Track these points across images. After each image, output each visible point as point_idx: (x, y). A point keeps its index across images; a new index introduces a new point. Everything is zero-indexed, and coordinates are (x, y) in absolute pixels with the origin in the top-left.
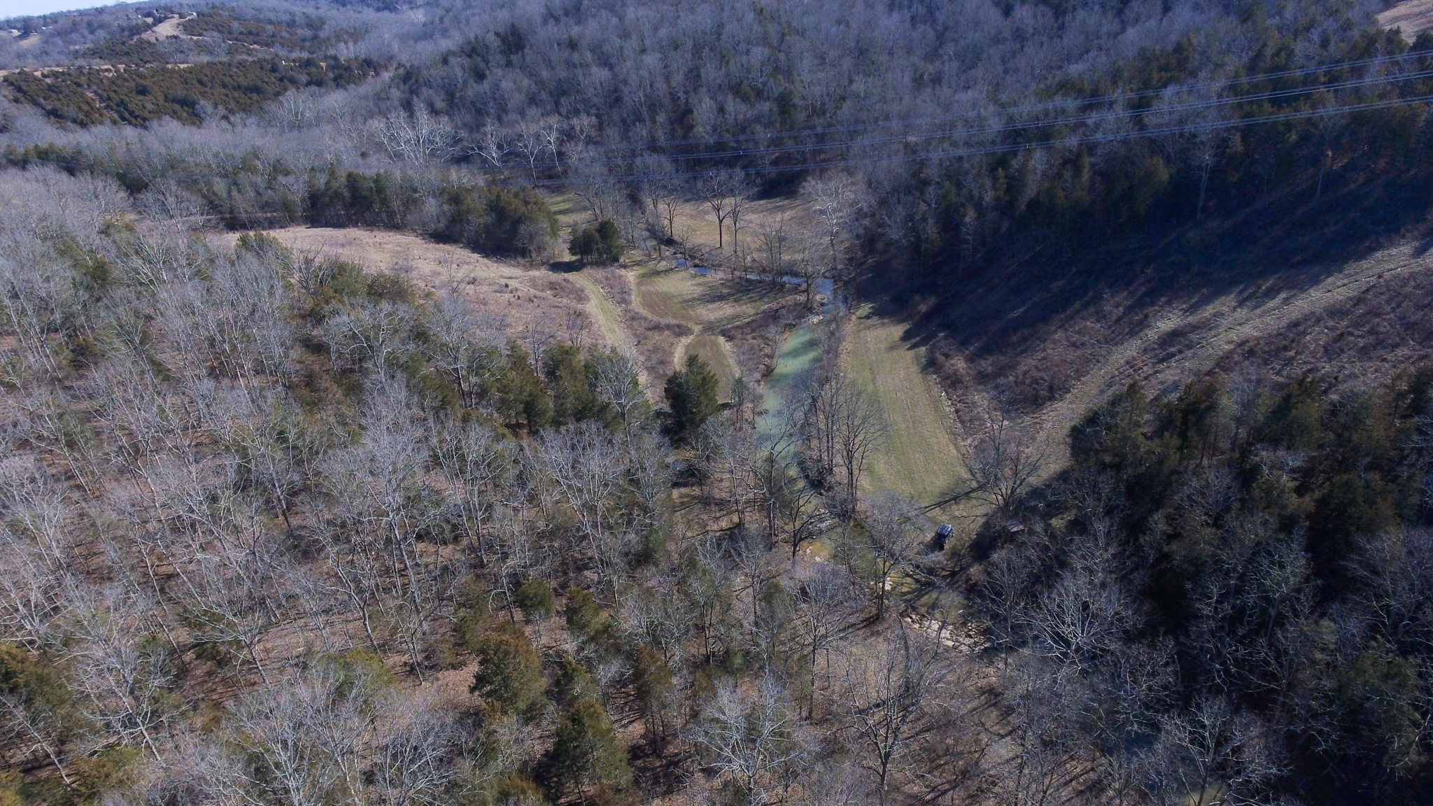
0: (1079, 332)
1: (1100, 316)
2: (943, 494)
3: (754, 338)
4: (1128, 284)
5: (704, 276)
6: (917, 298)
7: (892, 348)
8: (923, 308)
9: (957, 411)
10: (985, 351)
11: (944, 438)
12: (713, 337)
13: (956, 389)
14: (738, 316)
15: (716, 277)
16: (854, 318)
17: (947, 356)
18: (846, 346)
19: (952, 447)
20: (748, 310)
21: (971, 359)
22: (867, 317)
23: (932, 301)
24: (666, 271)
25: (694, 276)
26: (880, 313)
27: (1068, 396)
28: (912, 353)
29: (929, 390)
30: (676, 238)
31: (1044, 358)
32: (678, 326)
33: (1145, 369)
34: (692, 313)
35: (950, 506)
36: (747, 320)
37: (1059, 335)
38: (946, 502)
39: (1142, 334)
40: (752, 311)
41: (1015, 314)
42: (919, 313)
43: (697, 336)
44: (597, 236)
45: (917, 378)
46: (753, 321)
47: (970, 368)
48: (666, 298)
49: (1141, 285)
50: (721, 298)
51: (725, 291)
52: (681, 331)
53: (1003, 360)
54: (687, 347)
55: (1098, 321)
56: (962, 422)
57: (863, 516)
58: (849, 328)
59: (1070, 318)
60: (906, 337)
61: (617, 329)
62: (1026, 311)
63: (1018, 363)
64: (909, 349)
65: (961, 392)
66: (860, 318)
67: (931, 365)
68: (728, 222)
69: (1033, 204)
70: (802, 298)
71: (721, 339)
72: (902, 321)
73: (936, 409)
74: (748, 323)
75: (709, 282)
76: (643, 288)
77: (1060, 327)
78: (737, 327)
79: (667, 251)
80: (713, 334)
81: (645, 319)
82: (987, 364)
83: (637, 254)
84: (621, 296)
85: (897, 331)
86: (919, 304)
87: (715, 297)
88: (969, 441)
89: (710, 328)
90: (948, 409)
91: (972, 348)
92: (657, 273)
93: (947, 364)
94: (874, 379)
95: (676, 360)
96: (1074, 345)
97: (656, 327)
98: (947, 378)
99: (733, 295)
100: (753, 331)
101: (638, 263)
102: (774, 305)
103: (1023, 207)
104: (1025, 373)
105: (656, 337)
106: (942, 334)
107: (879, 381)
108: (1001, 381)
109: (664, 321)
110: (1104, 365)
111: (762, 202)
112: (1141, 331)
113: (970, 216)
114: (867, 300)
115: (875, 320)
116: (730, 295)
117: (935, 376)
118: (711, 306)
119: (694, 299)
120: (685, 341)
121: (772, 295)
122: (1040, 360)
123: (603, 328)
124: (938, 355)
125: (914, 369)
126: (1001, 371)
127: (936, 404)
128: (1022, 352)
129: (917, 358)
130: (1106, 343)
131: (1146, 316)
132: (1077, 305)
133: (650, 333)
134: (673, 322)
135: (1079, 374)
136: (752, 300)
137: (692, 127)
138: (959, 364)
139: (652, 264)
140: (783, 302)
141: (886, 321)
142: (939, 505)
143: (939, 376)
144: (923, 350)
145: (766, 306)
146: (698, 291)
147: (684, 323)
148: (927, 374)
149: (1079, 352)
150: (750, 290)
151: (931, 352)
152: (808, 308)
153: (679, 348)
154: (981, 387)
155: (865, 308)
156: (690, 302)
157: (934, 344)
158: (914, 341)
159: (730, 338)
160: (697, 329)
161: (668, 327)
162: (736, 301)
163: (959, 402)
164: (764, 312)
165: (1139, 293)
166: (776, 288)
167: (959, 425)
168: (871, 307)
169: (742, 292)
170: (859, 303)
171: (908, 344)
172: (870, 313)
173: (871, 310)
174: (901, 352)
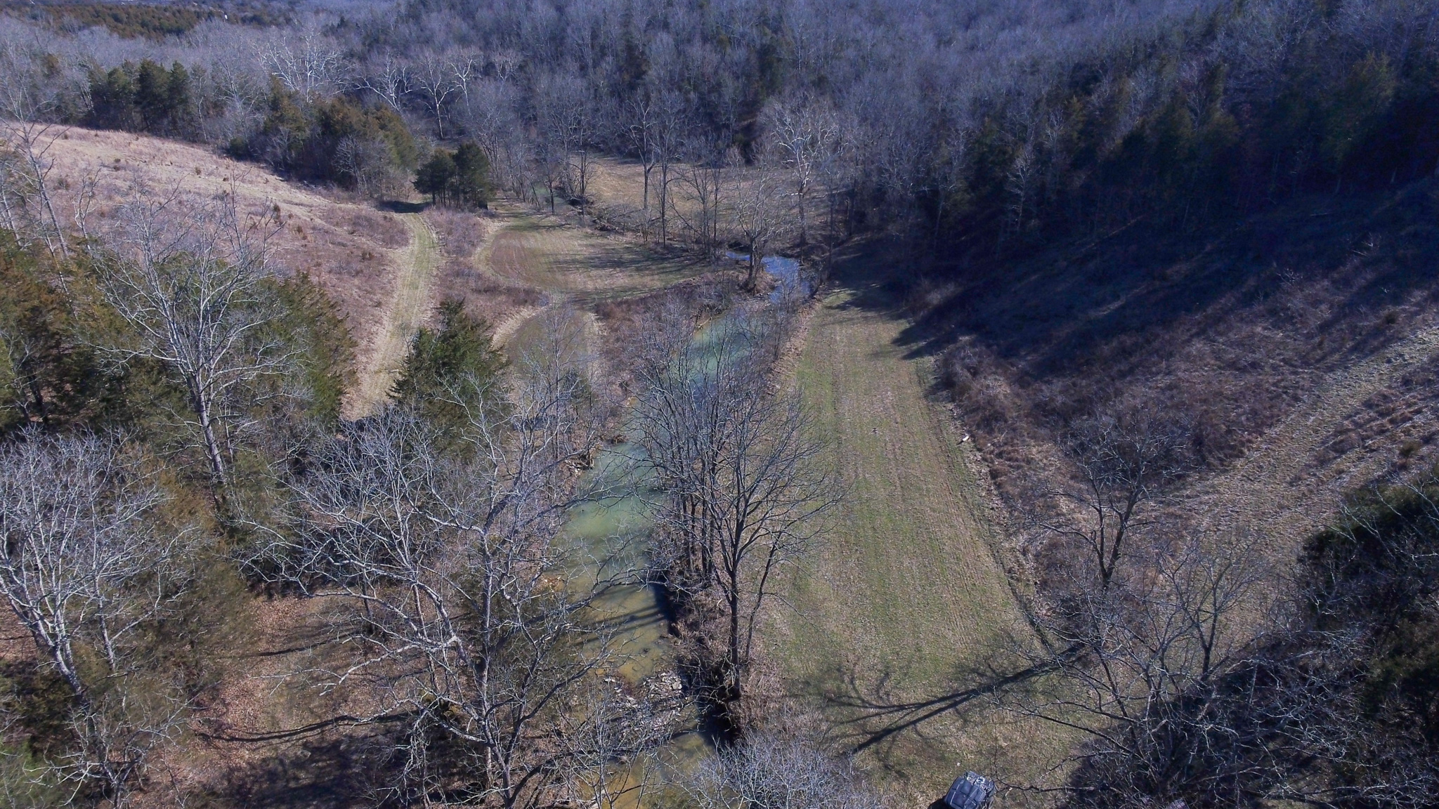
0: (1240, 344)
1: (1280, 317)
3: (644, 319)
4: (1332, 266)
5: (604, 237)
7: (876, 355)
8: (935, 298)
9: (994, 474)
10: (1049, 368)
11: (966, 528)
12: (578, 313)
13: (991, 432)
14: (633, 289)
15: (621, 240)
16: (818, 306)
19: (983, 551)
20: (652, 282)
21: (1021, 381)
22: (842, 307)
23: (951, 289)
26: (862, 303)
27: (1239, 463)
28: (911, 365)
29: (938, 429)
30: (588, 195)
31: (1170, 387)
32: (527, 291)
33: (1418, 419)
34: (560, 277)
36: (643, 295)
37: (1198, 346)
38: (973, 694)
39: (1390, 353)
40: (658, 284)
41: (1104, 312)
43: (552, 308)
44: (451, 163)
45: (917, 407)
47: (1018, 395)
48: (531, 255)
49: (1365, 264)
50: (618, 264)
51: (627, 256)
52: (528, 299)
53: (1085, 385)
55: (1276, 326)
56: (1005, 497)
58: (807, 319)
59: (1218, 320)
60: (900, 341)
61: (421, 284)
62: (1123, 307)
63: (1118, 393)
64: (905, 358)
65: (1002, 438)
66: (830, 308)
67: (944, 387)
70: (741, 275)
71: (591, 317)
72: (900, 317)
73: (951, 467)
74: (642, 299)
75: (607, 245)
76: (504, 242)
77: (1198, 334)
78: (624, 303)
79: (568, 210)
80: (581, 309)
81: (480, 277)
82: (1054, 391)
84: (461, 245)
86: (928, 292)
88: (1022, 539)
90: (975, 466)
91: (1022, 364)
93: (976, 386)
94: (836, 402)
96: (1233, 365)
97: (490, 290)
98: (975, 411)
99: (638, 262)
100: (647, 309)
101: (514, 215)
102: (695, 280)
104: (1136, 411)
106: (967, 338)
107: (845, 407)
108: (1083, 422)
109: (503, 282)
110: (1314, 406)
112: (1384, 345)
114: (845, 284)
115: (854, 312)
116: (632, 262)
117: (950, 406)
118: (594, 272)
119: (574, 261)
120: (527, 312)
121: (697, 267)
122: (1163, 390)
123: (398, 280)
124: (958, 370)
125: (915, 390)
126: (1083, 406)
127: (950, 455)
128: (1123, 375)
129: (919, 374)
130: (1306, 364)
131: (1390, 320)
132: (1227, 300)
134: (522, 285)
135: (1259, 423)
136: (664, 271)
137: (644, 72)
138: (998, 387)
139: (534, 219)
140: (709, 277)
141: (869, 314)
143: (959, 407)
144: (929, 361)
145: (683, 280)
146: (585, 253)
147: (538, 289)
148: (936, 401)
149: (1250, 379)
150: (665, 259)
151: (947, 363)
152: (747, 290)
153: (511, 322)
154: (1043, 432)
155: (843, 295)
156: (564, 265)
157: (950, 353)
158: (914, 346)
159: (605, 316)
160: (556, 298)
161: (509, 291)
162: (638, 270)
163: (1000, 455)
164: (675, 287)
165: (1361, 282)
166: (706, 260)
167: (997, 502)
168: (850, 294)
169: (653, 259)
170: (832, 286)
171: (904, 350)
172: (846, 303)
173: (849, 298)
174: (892, 362)
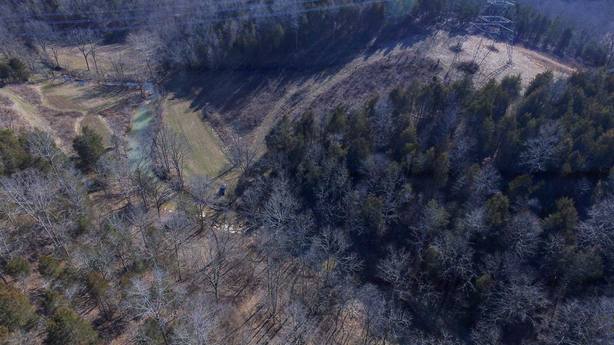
0: (262, 97)
1: (269, 90)
2: (220, 172)
3: (117, 114)
4: (277, 77)
5: (83, 85)
6: (194, 88)
7: (186, 112)
8: (197, 93)
9: (220, 136)
10: (226, 109)
11: (216, 148)
12: (95, 116)
13: (217, 127)
14: (106, 104)
15: (90, 85)
16: (166, 100)
17: (211, 113)
18: (165, 113)
19: (220, 152)
20: (111, 101)
21: (222, 113)
22: (173, 99)
23: (201, 89)
24: (59, 85)
25: (77, 86)
26: (178, 96)
27: (262, 124)
28: (196, 113)
29: (206, 128)
30: (61, 66)
31: (251, 110)
32: (73, 112)
33: (288, 109)
34: (79, 105)
35: (224, 176)
36: (112, 106)
37: (254, 99)
38: (222, 175)
39: (285, 96)
40: (114, 101)
41: (236, 92)
42: (196, 95)
43: (85, 116)
44: (10, 67)
45: (200, 124)
46: (115, 106)
47: (222, 117)
48: (63, 99)
49: (281, 76)
50: (95, 96)
51: (96, 92)
52: (76, 115)
53: (235, 112)
54: (81, 123)
55: (268, 92)
56: (223, 140)
57: (187, 188)
58: (164, 105)
59: (258, 92)
60: (192, 106)
61: (35, 117)
62: (240, 91)
63: (241, 113)
64: (194, 112)
65: (220, 128)
66: (169, 100)
67: (205, 118)
68: (90, 57)
69: (235, 44)
70: (139, 93)
71: (100, 117)
72: (189, 99)
73: (211, 136)
74: (113, 107)
75: (86, 88)
76: (47, 94)
77: (254, 96)
78: (107, 110)
79: (58, 74)
80: (95, 115)
81: (53, 111)
82: (228, 115)
83: (39, 77)
84: (35, 99)
85: (188, 104)
86: (195, 91)
87: (91, 96)
88: (227, 148)
89: (92, 111)
90: (216, 136)
91: (221, 108)
92: (54, 86)
93: (212, 116)
94: (181, 127)
95: (76, 130)
96: (261, 103)
97: (60, 114)
98: (213, 122)
99: (101, 94)
100: (116, 111)
101: (41, 81)
102: (125, 97)
103: (232, 45)
104: (244, 116)
105: (61, 120)
106: (207, 104)
107: (184, 127)
108: (235, 121)
109: (64, 111)
110: (273, 110)
111: (107, 46)
112: (284, 95)
113: (210, 51)
114: (171, 91)
115: (176, 100)
116: (99, 94)
117: (208, 122)
118: (90, 101)
119: (79, 98)
120: (79, 119)
121: (122, 92)
122: (249, 110)
123: (26, 118)
124: (207, 113)
125: (198, 120)
126: (235, 117)
127: (210, 134)
128: (241, 108)
129: (199, 115)
130: (273, 101)
131: (285, 89)
132: (259, 86)
133: (57, 118)
134: (69, 110)
135: (265, 115)
136: (112, 96)
137: (57, 6)
138: (217, 116)
139: (50, 82)
140: (129, 95)
141: (181, 100)
142: (219, 177)
143: (210, 122)
144: (200, 111)
145: (121, 98)
146: (81, 93)
147: (76, 111)
148: (204, 121)
149: (263, 106)
150: (110, 91)
151: (204, 111)
152: (142, 98)
153: (76, 124)
154: (227, 125)
155: (171, 95)
156: (77, 100)
157: (205, 108)
158: (196, 108)
159: (105, 116)
160: (85, 113)
161: (67, 113)
162: (103, 97)
163: (220, 132)
164: (120, 101)
165: (281, 80)
166: (123, 89)
167: (221, 142)
168: (173, 94)
169: (106, 92)
170: (167, 93)
171: (193, 109)
172: (173, 97)
173: (173, 96)
174: (191, 113)
